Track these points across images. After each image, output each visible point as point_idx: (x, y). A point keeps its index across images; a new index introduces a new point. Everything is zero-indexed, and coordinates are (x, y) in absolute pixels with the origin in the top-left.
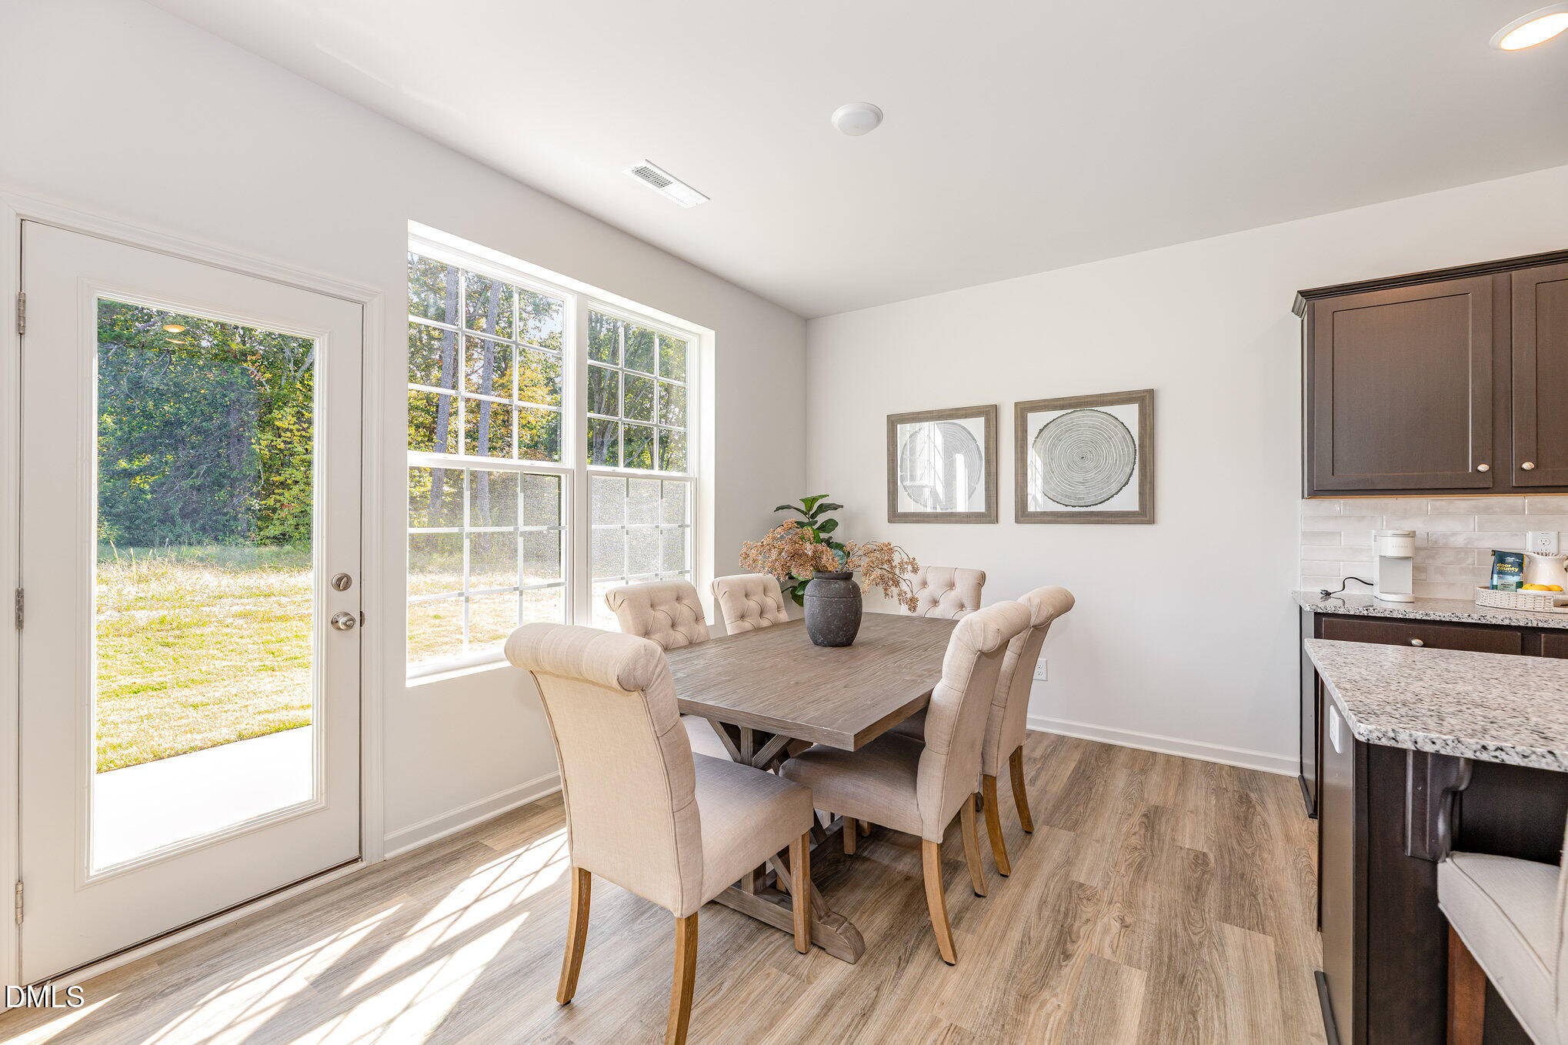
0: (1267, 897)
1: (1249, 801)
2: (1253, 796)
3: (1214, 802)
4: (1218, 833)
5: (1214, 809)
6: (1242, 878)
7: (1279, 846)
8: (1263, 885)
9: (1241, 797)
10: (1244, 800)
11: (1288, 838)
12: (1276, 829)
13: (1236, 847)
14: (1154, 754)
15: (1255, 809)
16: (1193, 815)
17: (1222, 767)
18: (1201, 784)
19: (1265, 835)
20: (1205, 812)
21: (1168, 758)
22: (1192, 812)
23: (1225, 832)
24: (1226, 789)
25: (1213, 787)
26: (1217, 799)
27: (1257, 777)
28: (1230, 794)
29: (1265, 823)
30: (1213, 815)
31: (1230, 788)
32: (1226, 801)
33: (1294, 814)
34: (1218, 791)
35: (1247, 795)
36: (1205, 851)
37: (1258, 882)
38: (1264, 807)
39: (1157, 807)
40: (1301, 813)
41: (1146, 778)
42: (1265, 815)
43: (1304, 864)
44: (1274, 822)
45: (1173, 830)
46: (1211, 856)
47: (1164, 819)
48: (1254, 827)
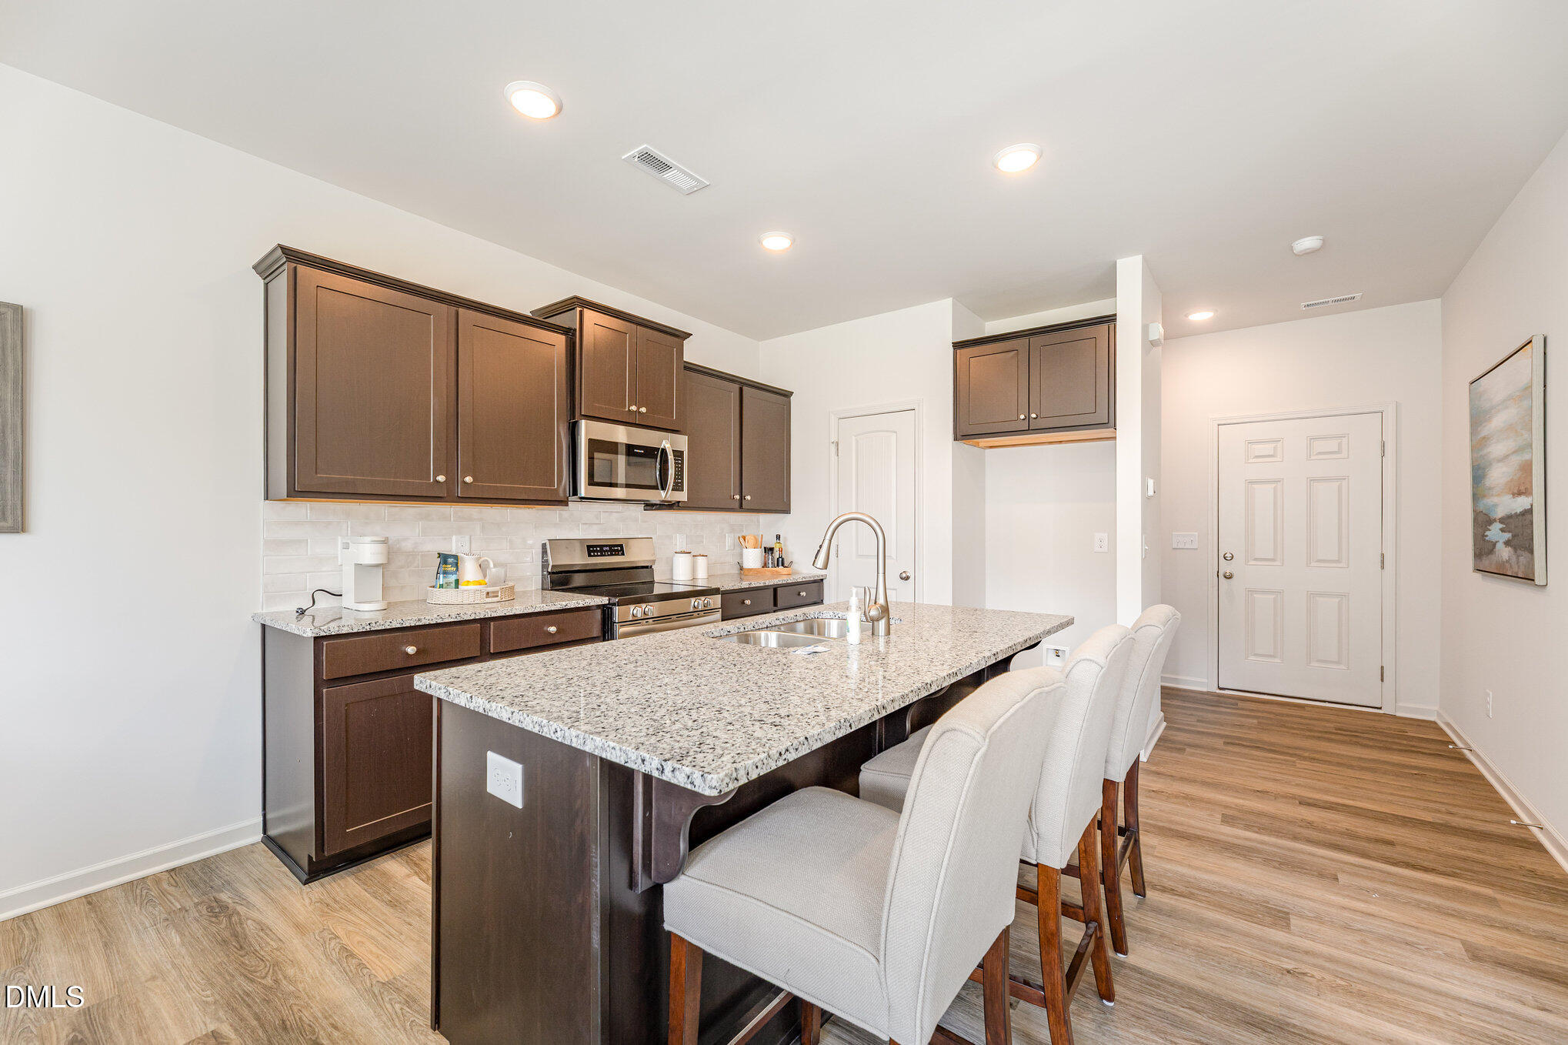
0: (330, 1029)
1: (224, 907)
2: (224, 897)
3: (177, 939)
4: (212, 985)
5: (183, 951)
6: (285, 1028)
7: (297, 946)
8: (314, 1017)
9: (210, 909)
10: (218, 910)
11: (300, 928)
12: (281, 927)
13: (249, 987)
14: (26, 918)
15: (238, 913)
16: (159, 982)
17: (156, 879)
18: (142, 923)
19: (272, 943)
20: (174, 965)
21: (59, 911)
22: (154, 978)
23: (220, 974)
24: (184, 909)
25: (164, 916)
26: (182, 935)
27: (213, 867)
28: (194, 913)
29: (263, 927)
30: (189, 961)
31: (189, 904)
32: (195, 926)
33: (285, 891)
34: (174, 919)
35: (216, 900)
36: (212, 1027)
37: (306, 1015)
38: (249, 905)
39: (87, 1012)
40: (291, 884)
41: (35, 972)
42: (255, 915)
43: (337, 950)
44: (270, 917)
45: (140, 1032)
46: (226, 1030)
47: (113, 1025)
48: (253, 941)
